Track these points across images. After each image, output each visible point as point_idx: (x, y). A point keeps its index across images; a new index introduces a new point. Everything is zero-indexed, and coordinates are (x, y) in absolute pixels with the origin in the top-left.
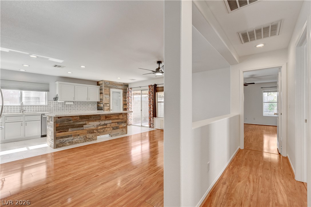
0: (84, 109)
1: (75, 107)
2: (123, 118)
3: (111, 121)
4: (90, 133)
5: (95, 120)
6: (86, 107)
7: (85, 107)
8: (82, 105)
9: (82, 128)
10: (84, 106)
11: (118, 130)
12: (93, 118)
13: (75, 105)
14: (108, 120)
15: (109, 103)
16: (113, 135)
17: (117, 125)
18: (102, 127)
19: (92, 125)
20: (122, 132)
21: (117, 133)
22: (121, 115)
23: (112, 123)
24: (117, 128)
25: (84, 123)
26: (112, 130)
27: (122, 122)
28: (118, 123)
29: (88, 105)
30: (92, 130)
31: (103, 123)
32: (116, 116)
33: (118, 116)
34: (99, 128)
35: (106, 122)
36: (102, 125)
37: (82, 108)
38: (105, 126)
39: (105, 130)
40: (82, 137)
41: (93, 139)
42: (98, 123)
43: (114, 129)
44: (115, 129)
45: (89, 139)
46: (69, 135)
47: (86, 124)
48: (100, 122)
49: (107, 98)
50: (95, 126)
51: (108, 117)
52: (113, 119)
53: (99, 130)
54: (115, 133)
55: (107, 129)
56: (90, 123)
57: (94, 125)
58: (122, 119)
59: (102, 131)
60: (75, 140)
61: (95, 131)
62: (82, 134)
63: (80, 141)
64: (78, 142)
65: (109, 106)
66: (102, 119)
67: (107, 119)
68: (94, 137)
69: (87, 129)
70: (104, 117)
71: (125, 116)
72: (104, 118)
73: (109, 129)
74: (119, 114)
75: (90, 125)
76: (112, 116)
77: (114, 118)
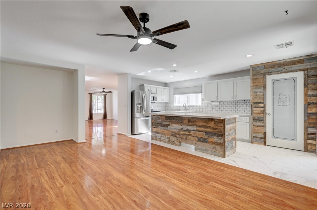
0: (235, 111)
1: (224, 108)
2: (216, 127)
3: (194, 128)
4: (172, 136)
5: (177, 122)
6: (239, 108)
7: (237, 108)
8: (232, 106)
9: (167, 128)
10: (235, 107)
11: (207, 144)
12: (176, 120)
13: (224, 106)
14: (191, 125)
15: (262, 101)
16: (199, 149)
17: (206, 137)
18: (184, 133)
19: (175, 128)
20: (214, 150)
21: (205, 148)
22: (213, 122)
23: (197, 131)
24: (205, 141)
25: (168, 124)
26: (198, 141)
27: (214, 134)
28: (207, 133)
29: (241, 106)
30: (175, 133)
31: (185, 127)
32: (203, 122)
33: (207, 123)
34: (181, 133)
35: (190, 128)
36: (185, 130)
37: (233, 109)
38: (188, 133)
39: (188, 138)
40: (167, 137)
41: (175, 143)
42: (180, 126)
43: (199, 140)
44: (202, 142)
45: (172, 142)
46: (159, 132)
47: (169, 125)
48: (183, 126)
49: (258, 94)
50: (177, 130)
51: (192, 122)
52: (199, 126)
53: (182, 135)
54: (201, 147)
55: (190, 137)
56: (173, 125)
57: (176, 128)
58: (215, 129)
59: (184, 138)
60: (162, 138)
61: (177, 136)
62: (166, 134)
63: (165, 140)
64: (164, 141)
65: (264, 107)
66: (184, 122)
67: (191, 123)
68: (176, 141)
69: (170, 130)
70: (187, 120)
71: (222, 125)
72: (187, 123)
73: (192, 138)
74: (209, 119)
75: (173, 127)
76: (197, 120)
77: (200, 123)
